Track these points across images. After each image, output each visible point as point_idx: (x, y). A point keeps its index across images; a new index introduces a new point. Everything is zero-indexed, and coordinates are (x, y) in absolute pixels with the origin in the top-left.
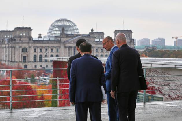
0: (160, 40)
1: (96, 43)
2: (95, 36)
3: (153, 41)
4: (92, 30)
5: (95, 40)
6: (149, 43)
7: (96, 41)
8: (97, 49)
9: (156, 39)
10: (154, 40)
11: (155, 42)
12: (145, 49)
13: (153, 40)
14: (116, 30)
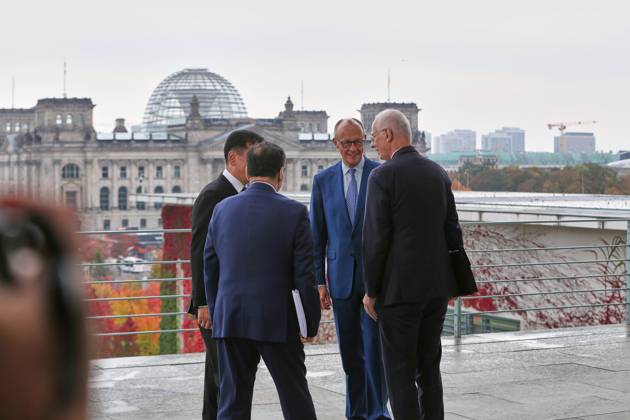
0: (509, 134)
1: (301, 146)
2: (299, 124)
3: (485, 140)
4: (289, 105)
5: (298, 137)
6: (474, 144)
7: (302, 141)
8: (304, 167)
9: (497, 131)
10: (490, 134)
11: (494, 140)
12: (461, 164)
13: (486, 134)
14: (367, 102)
